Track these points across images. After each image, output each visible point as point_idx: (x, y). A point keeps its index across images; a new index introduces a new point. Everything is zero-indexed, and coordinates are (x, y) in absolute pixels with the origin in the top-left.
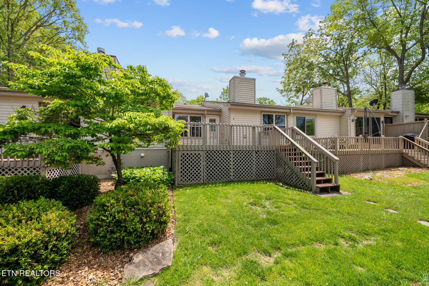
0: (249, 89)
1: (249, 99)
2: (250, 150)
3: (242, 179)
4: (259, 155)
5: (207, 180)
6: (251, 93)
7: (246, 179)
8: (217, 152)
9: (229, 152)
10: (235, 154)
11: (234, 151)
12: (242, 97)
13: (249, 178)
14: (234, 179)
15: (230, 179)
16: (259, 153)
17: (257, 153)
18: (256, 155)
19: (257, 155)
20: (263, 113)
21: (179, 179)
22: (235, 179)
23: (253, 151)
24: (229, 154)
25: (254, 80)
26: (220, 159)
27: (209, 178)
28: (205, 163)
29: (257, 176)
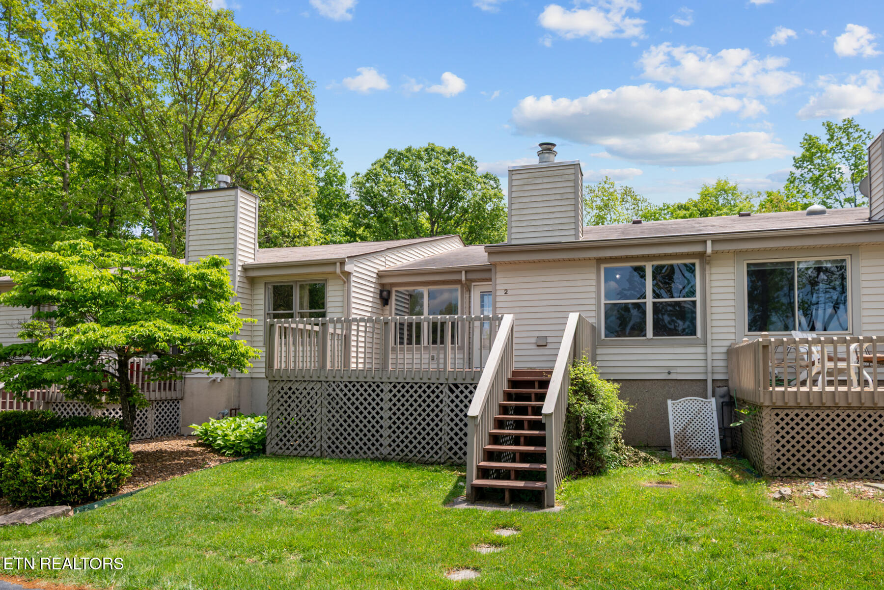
0: (558, 197)
1: (555, 227)
2: (432, 381)
3: (411, 456)
4: (457, 397)
5: (330, 451)
6: (564, 209)
7: (419, 456)
8: (350, 386)
9: (378, 386)
10: (395, 391)
11: (391, 383)
12: (534, 223)
13: (427, 456)
14: (389, 454)
15: (381, 454)
16: (457, 392)
17: (452, 391)
18: (449, 397)
19: (453, 396)
20: (603, 266)
21: (274, 442)
22: (394, 454)
23: (441, 384)
24: (378, 391)
25: (576, 166)
26: (357, 403)
27: (333, 447)
28: (325, 411)
29: (451, 454)
